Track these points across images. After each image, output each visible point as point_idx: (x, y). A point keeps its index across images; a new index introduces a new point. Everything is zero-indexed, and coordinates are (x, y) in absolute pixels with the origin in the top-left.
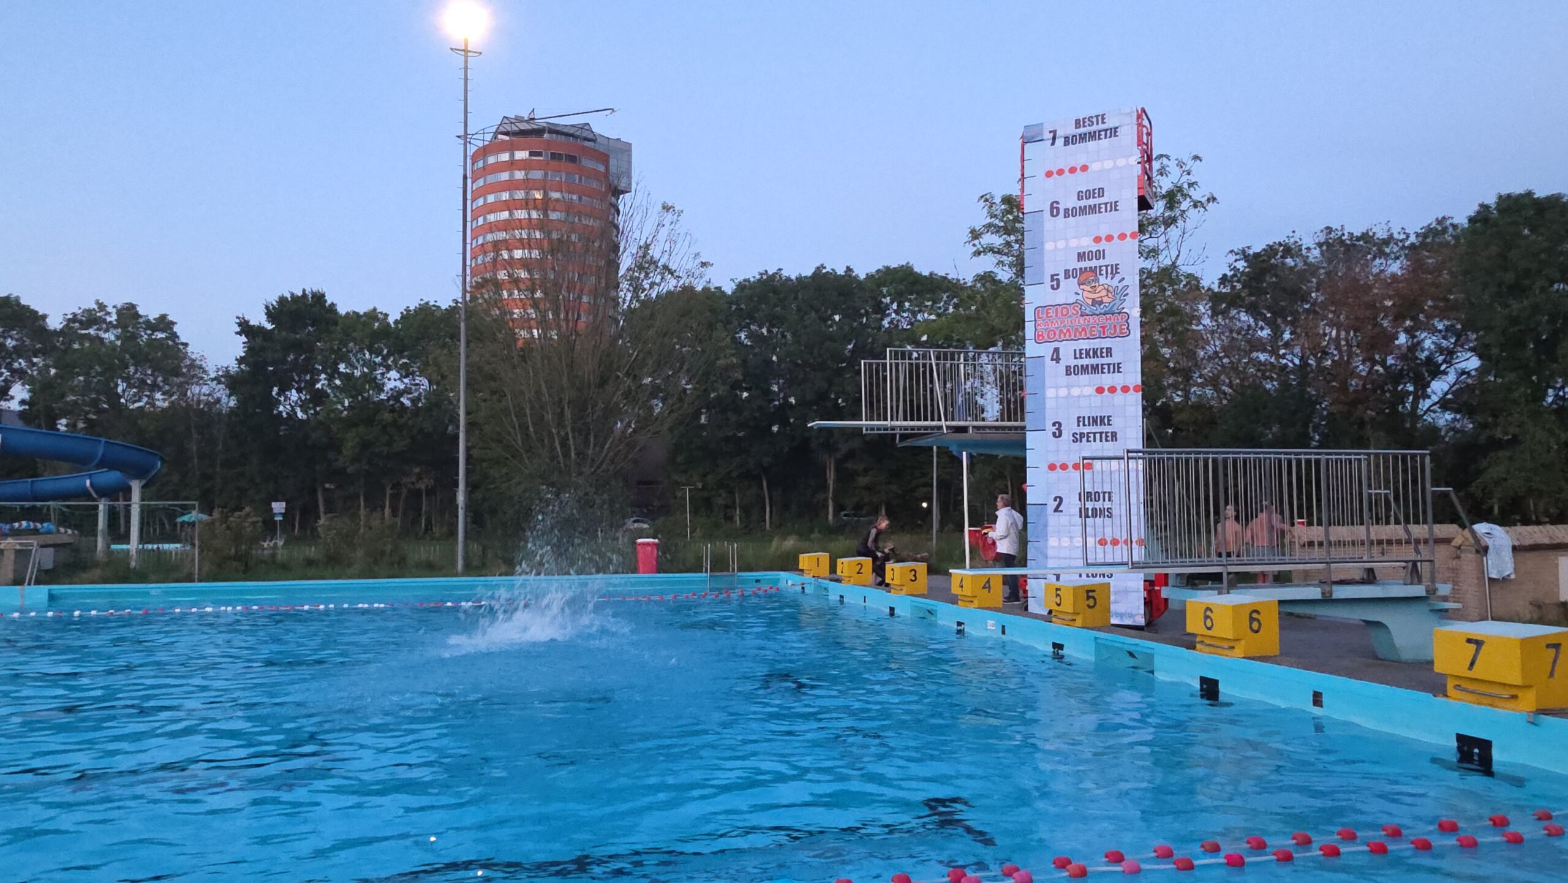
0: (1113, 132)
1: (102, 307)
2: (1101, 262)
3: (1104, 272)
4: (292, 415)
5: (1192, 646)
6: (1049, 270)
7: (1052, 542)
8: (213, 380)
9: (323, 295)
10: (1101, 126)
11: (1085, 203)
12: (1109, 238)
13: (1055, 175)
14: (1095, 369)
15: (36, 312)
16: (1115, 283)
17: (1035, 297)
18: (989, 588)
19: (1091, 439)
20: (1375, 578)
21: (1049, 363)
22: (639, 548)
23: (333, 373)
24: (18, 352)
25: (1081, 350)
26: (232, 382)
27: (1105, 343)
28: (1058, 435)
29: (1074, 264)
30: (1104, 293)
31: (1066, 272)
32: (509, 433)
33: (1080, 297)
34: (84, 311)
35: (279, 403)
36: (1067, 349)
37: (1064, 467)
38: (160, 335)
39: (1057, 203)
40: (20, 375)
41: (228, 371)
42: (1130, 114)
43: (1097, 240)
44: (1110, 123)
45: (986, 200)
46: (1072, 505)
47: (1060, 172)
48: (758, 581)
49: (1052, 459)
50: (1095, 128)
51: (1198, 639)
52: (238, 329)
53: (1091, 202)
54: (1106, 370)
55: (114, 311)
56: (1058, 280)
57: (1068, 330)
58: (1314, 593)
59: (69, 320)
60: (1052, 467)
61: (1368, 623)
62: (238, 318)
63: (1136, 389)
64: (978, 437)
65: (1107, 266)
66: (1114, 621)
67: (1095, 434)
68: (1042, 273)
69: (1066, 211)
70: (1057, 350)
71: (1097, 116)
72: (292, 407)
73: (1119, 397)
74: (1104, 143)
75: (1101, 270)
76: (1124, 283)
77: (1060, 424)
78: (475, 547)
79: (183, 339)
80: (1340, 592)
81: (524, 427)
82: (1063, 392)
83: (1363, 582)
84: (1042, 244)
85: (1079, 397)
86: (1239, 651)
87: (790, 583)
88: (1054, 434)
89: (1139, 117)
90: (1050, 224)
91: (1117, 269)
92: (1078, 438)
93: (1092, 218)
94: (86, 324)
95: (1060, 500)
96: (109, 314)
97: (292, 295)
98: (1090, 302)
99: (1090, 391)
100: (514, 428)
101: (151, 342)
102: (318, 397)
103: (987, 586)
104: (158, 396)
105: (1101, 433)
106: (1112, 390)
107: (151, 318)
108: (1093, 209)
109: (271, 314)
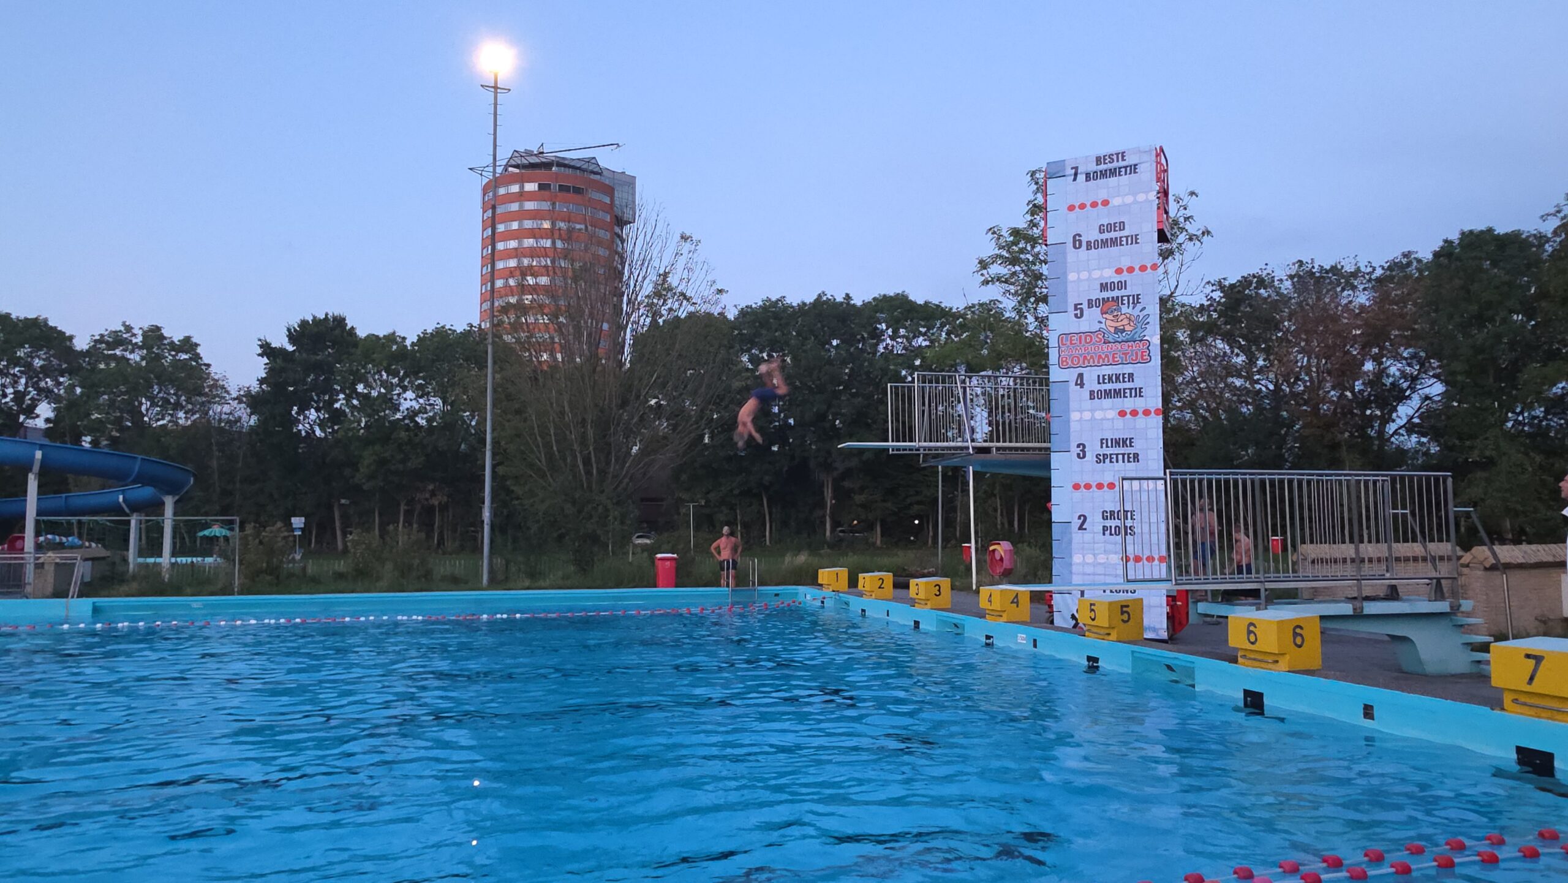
0: (1133, 169)
1: (128, 329)
2: (1123, 292)
3: (1126, 302)
4: (311, 433)
5: (1234, 660)
6: (1072, 301)
7: (1077, 559)
8: (235, 399)
9: (344, 319)
10: (1121, 164)
11: (1106, 236)
12: (1131, 270)
13: (1077, 209)
14: (1117, 393)
15: (64, 333)
16: (1136, 312)
17: (1060, 325)
18: (1017, 603)
19: (1114, 460)
20: (1398, 594)
21: (1073, 388)
22: (659, 564)
23: (352, 393)
24: (46, 371)
25: (1104, 376)
26: (253, 401)
27: (1128, 369)
28: (1082, 456)
29: (1097, 294)
30: (1126, 322)
31: (1090, 302)
32: (532, 451)
33: (1103, 326)
34: (112, 332)
35: (299, 421)
36: (1091, 375)
37: (1088, 487)
38: (184, 356)
39: (1080, 235)
40: (47, 394)
41: (249, 391)
42: (1150, 151)
43: (1119, 271)
44: (1130, 160)
45: (994, 233)
46: (1096, 522)
47: (1082, 206)
48: (777, 595)
49: (1077, 479)
50: (1115, 164)
51: (1240, 654)
52: (259, 351)
53: (1113, 235)
54: (1128, 395)
55: (140, 332)
56: (1082, 310)
57: (1092, 357)
58: (1347, 609)
59: (96, 341)
60: (1076, 487)
61: (1394, 638)
62: (260, 340)
63: (1157, 412)
64: (1002, 457)
65: (1128, 297)
66: (1148, 635)
67: (1117, 455)
68: (1066, 302)
69: (1089, 243)
70: (1081, 376)
71: (1117, 154)
72: (311, 425)
73: (1141, 420)
74: (1124, 179)
75: (1122, 300)
76: (1145, 312)
77: (1084, 446)
78: (499, 561)
79: (206, 361)
80: (1371, 608)
81: (548, 445)
82: (1087, 415)
83: (1387, 598)
84: (1065, 274)
85: (1102, 419)
86: (1284, 664)
87: (809, 597)
88: (1078, 455)
89: (1157, 155)
90: (1072, 255)
91: (1138, 299)
92: (1101, 459)
93: (1114, 250)
94: (111, 346)
95: (1083, 518)
96: (134, 335)
97: (315, 317)
98: (1112, 330)
99: (1112, 414)
100: (537, 446)
101: (176, 363)
102: (337, 416)
103: (1016, 600)
104: (181, 414)
105: (1123, 455)
106: (1134, 413)
107: (176, 340)
108: (1114, 242)
109: (292, 337)
